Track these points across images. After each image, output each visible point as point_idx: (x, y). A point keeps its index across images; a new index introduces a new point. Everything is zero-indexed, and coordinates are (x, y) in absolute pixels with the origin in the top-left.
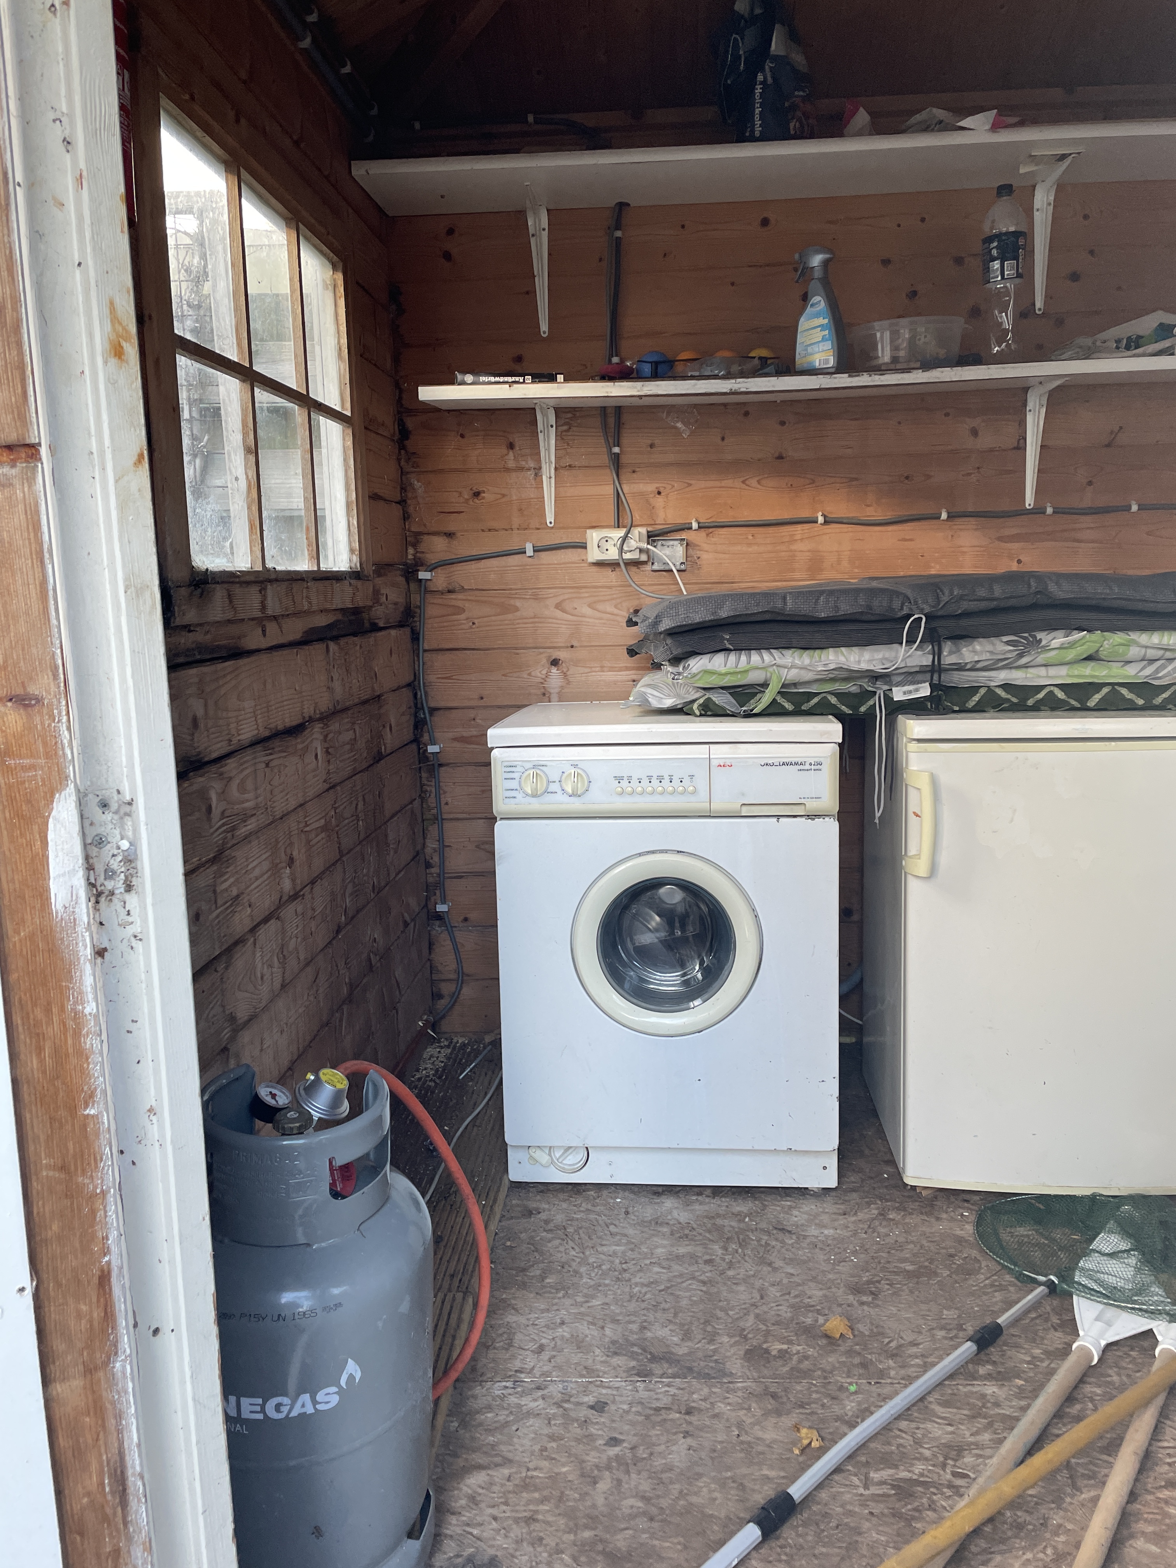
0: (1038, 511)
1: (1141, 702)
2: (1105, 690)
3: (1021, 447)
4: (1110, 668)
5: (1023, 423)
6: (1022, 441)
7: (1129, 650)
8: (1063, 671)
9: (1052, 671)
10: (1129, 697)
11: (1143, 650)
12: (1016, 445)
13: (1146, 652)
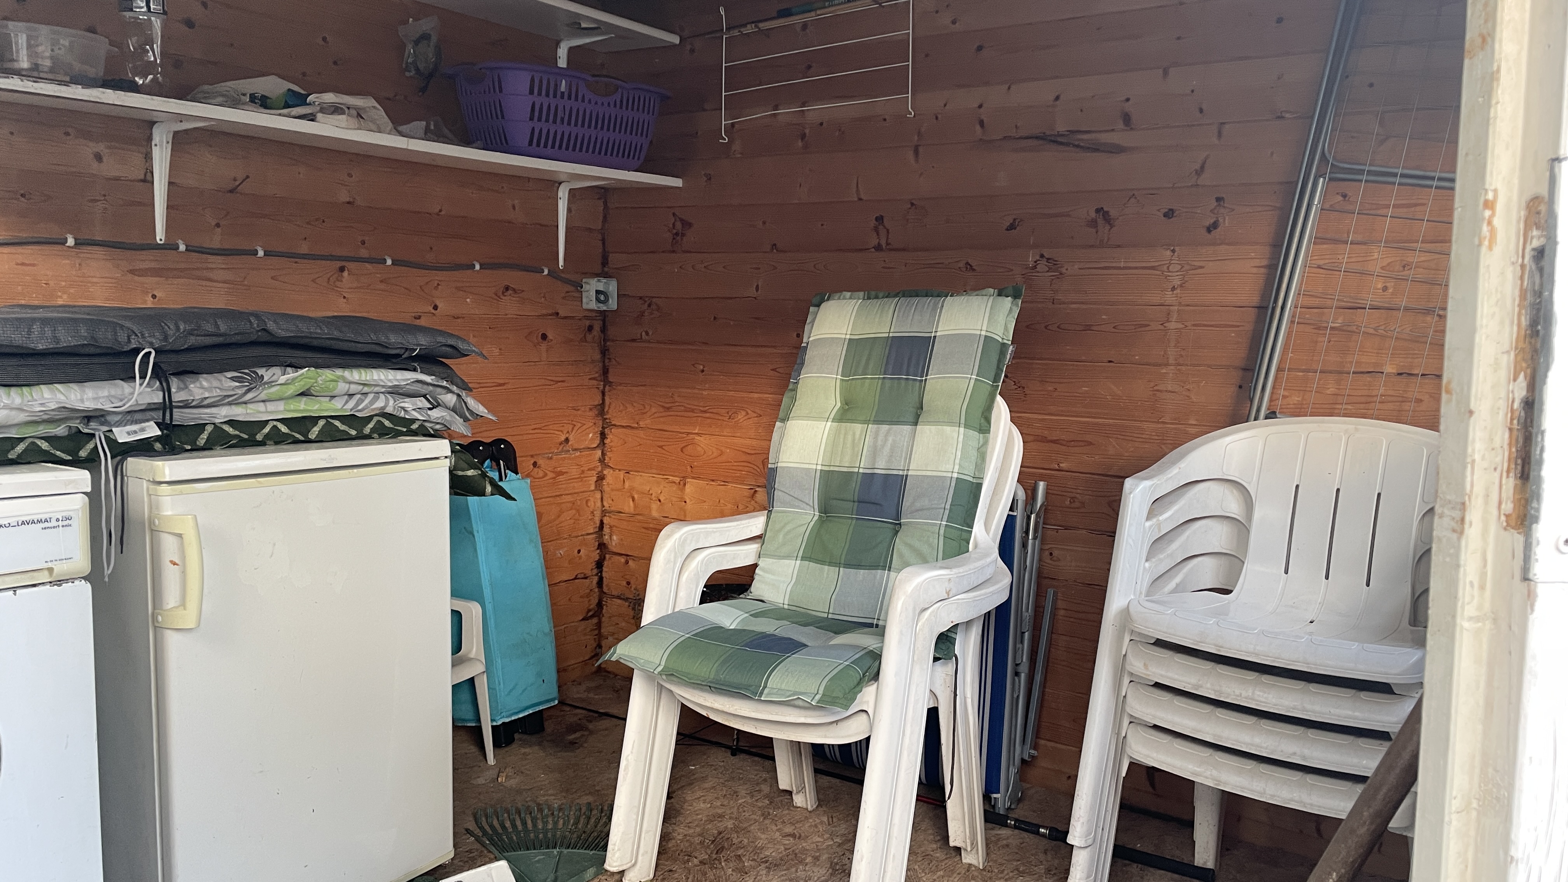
0: (170, 246)
1: (353, 432)
2: (322, 423)
3: (148, 180)
4: (320, 403)
5: (148, 157)
6: (149, 174)
7: (337, 385)
8: (281, 405)
9: (271, 406)
10: (342, 429)
11: (347, 386)
12: (142, 177)
13: (349, 387)
